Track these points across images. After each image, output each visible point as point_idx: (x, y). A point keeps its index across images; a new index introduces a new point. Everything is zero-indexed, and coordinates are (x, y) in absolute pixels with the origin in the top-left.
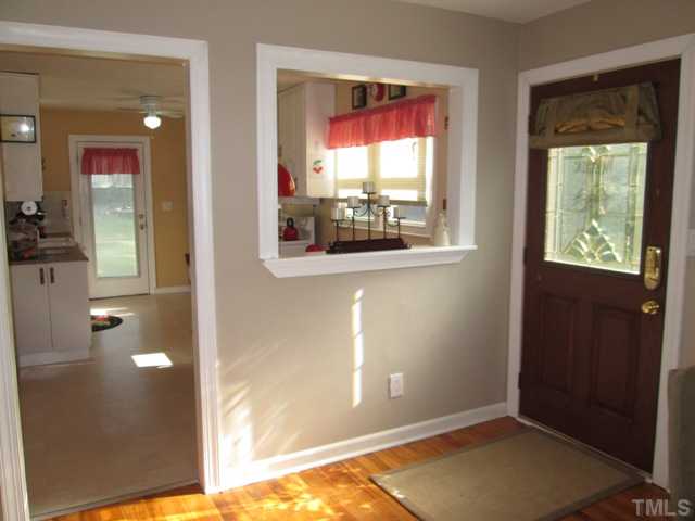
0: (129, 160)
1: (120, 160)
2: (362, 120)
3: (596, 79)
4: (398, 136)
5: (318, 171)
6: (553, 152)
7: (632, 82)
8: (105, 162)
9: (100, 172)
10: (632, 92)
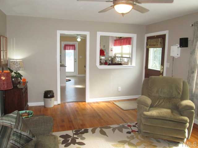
0: (73, 47)
1: (71, 47)
2: (120, 40)
3: (155, 37)
4: (126, 45)
5: (112, 51)
6: (150, 49)
7: (159, 38)
8: (68, 47)
9: (67, 49)
10: (160, 39)
